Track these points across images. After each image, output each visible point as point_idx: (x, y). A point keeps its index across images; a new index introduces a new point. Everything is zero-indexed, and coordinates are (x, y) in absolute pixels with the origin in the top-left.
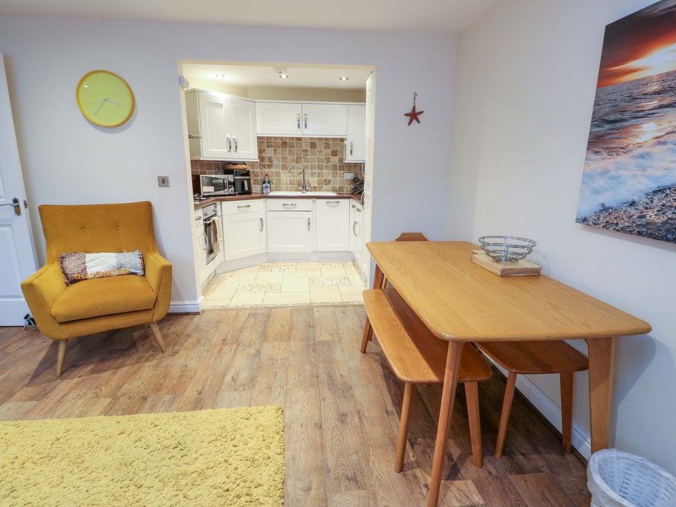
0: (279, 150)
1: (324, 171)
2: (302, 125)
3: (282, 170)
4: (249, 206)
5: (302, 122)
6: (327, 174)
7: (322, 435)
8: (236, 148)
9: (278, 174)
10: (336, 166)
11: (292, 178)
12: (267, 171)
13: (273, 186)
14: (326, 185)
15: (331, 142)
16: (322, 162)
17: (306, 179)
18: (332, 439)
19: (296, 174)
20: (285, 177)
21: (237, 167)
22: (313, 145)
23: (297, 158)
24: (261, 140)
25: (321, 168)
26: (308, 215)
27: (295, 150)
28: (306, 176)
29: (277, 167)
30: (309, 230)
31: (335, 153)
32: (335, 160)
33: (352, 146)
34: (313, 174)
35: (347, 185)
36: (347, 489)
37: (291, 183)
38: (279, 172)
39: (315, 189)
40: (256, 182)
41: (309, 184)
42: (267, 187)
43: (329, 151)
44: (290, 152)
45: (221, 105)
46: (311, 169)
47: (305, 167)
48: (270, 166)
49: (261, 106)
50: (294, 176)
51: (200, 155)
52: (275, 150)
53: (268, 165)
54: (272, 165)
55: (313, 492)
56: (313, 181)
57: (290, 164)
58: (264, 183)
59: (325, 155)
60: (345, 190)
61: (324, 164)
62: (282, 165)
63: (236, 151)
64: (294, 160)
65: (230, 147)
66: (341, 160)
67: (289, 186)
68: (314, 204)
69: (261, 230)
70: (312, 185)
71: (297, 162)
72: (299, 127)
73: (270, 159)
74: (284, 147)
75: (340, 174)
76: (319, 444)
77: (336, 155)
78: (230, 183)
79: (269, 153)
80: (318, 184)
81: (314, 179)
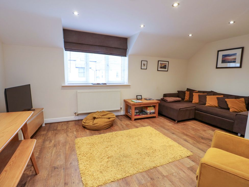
7: (65, 180)
18: (60, 180)
36: (58, 166)
55: (69, 163)
76: (66, 177)
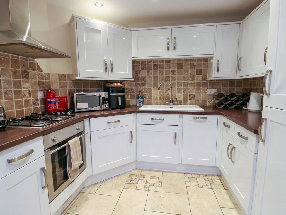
0: (152, 71)
1: (189, 88)
2: (172, 47)
3: (154, 87)
4: (119, 121)
5: (171, 45)
6: (192, 90)
8: (112, 69)
9: (150, 91)
10: (200, 83)
11: (161, 94)
12: (141, 88)
13: (146, 100)
14: (190, 99)
15: (196, 63)
16: (188, 80)
17: (173, 94)
19: (164, 90)
20: (155, 93)
21: (113, 85)
22: (180, 66)
23: (166, 77)
24: (135, 63)
25: (186, 85)
26: (175, 129)
27: (164, 71)
28: (173, 92)
29: (149, 85)
30: (175, 143)
31: (199, 72)
32: (199, 78)
33: (218, 64)
34: (179, 91)
35: (210, 100)
37: (160, 98)
38: (151, 89)
39: (180, 103)
40: (133, 97)
41: (176, 99)
42: (140, 102)
43: (194, 70)
44: (160, 72)
45: (99, 32)
46: (178, 86)
47: (172, 85)
48: (144, 84)
49: (136, 33)
50: (163, 92)
51: (77, 75)
52: (148, 72)
53: (142, 84)
54: (145, 83)
56: (180, 96)
57: (160, 83)
58: (138, 98)
59: (190, 74)
60: (208, 104)
61: (189, 82)
62: (154, 83)
63: (112, 72)
64: (163, 79)
65: (106, 68)
66: (205, 78)
67: (158, 100)
68: (181, 119)
69: (131, 142)
70: (178, 100)
71: (166, 81)
72: (168, 49)
73: (144, 79)
74: (155, 69)
75: (204, 90)
77: (201, 74)
78: (104, 99)
79: (143, 74)
80: (184, 99)
81: (180, 94)
